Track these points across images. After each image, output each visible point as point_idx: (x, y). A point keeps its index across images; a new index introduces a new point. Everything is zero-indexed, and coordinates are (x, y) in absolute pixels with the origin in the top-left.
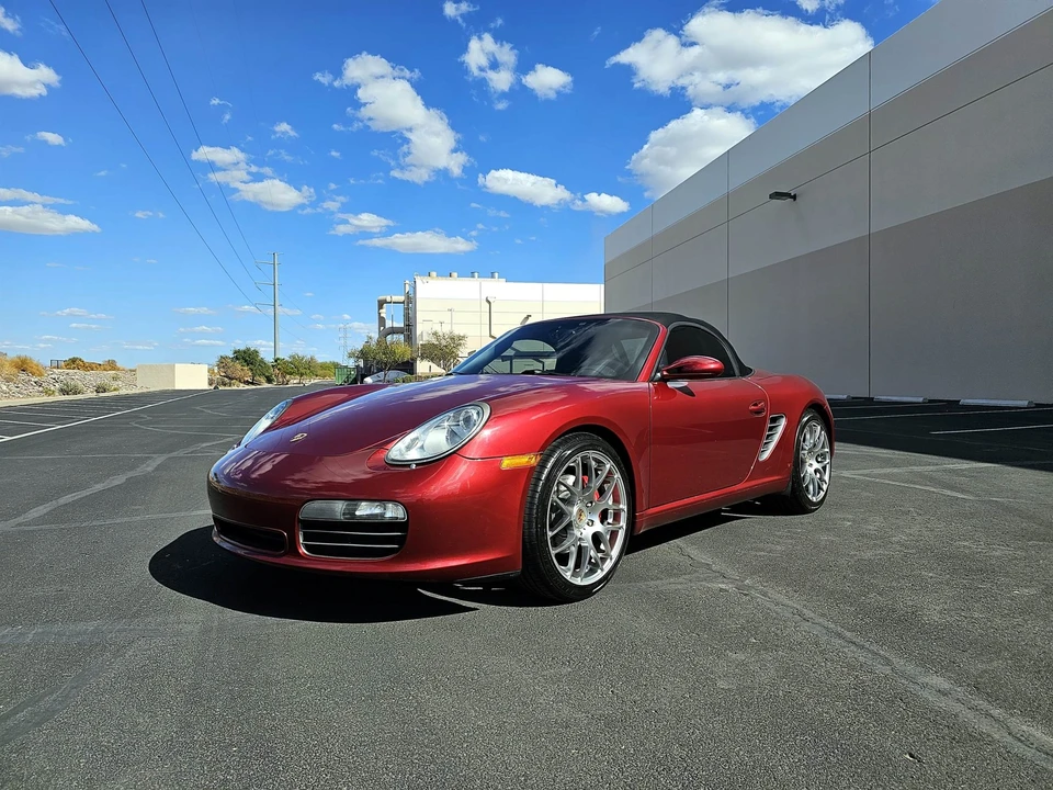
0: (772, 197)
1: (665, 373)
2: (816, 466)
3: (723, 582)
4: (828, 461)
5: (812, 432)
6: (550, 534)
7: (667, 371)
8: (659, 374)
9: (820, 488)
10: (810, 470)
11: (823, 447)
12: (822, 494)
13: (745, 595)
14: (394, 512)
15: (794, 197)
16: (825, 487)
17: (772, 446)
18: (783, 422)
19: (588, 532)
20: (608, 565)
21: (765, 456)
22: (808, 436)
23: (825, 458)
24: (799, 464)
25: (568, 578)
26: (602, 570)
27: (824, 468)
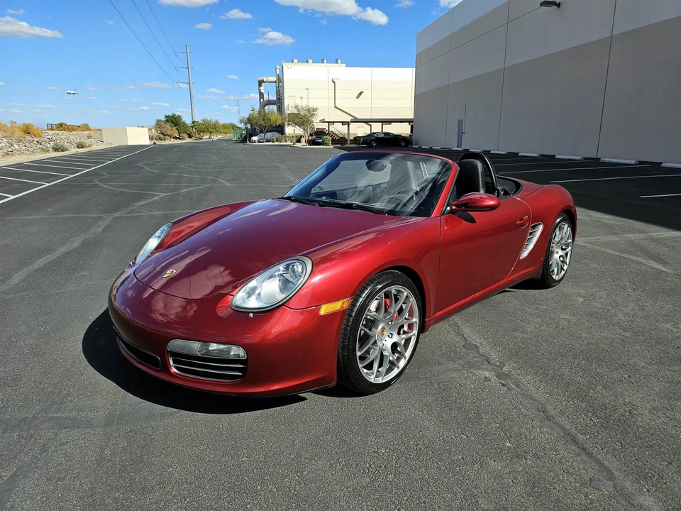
0: (542, 4)
1: (454, 208)
2: (561, 253)
3: (487, 369)
4: (570, 248)
5: (561, 229)
6: (359, 354)
7: (456, 206)
8: (449, 208)
9: (562, 269)
10: (556, 256)
11: (568, 239)
12: (563, 272)
13: (504, 385)
14: (237, 351)
15: (558, 5)
16: (565, 267)
17: (531, 247)
18: (541, 228)
19: (388, 343)
20: (402, 363)
21: (525, 254)
22: (558, 233)
23: (568, 246)
24: (549, 254)
25: (372, 381)
26: (398, 368)
27: (566, 254)
